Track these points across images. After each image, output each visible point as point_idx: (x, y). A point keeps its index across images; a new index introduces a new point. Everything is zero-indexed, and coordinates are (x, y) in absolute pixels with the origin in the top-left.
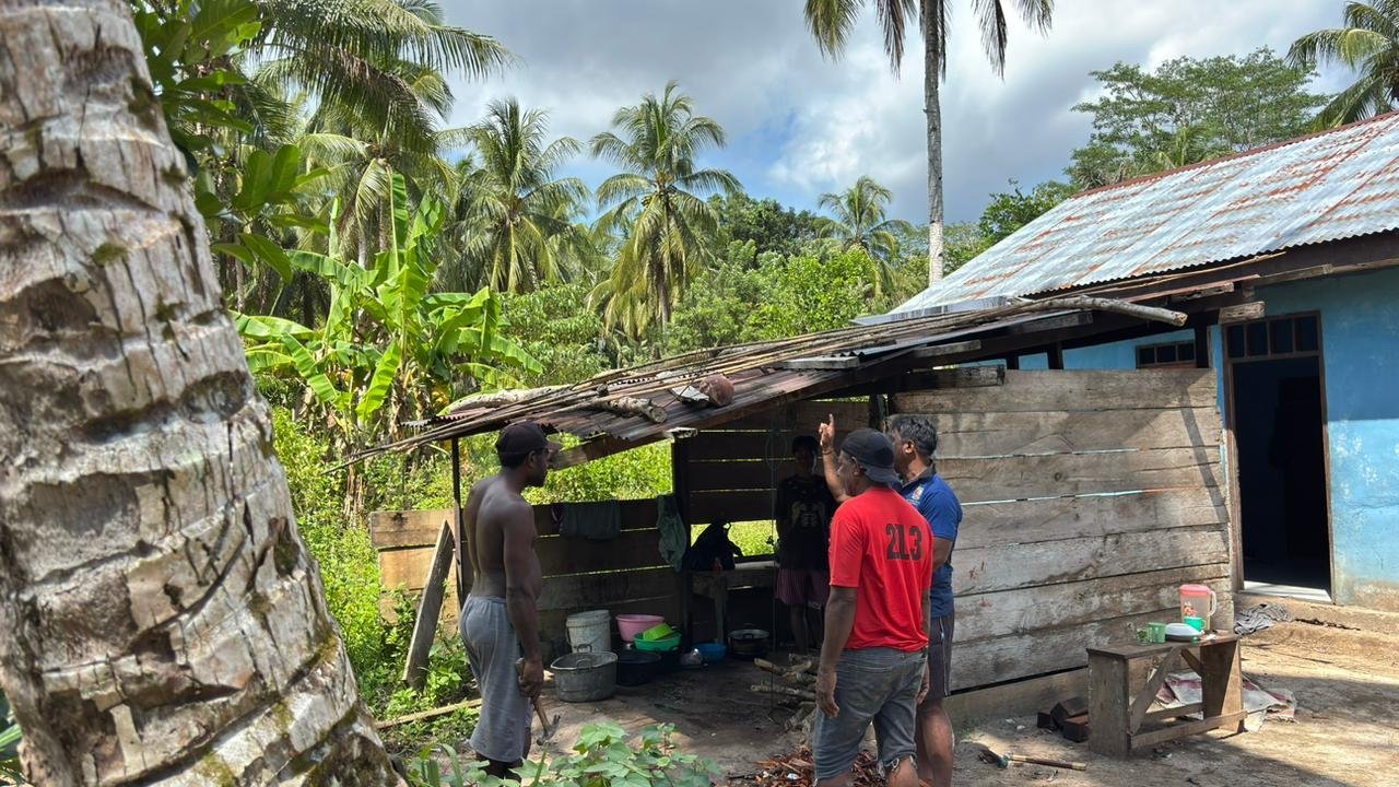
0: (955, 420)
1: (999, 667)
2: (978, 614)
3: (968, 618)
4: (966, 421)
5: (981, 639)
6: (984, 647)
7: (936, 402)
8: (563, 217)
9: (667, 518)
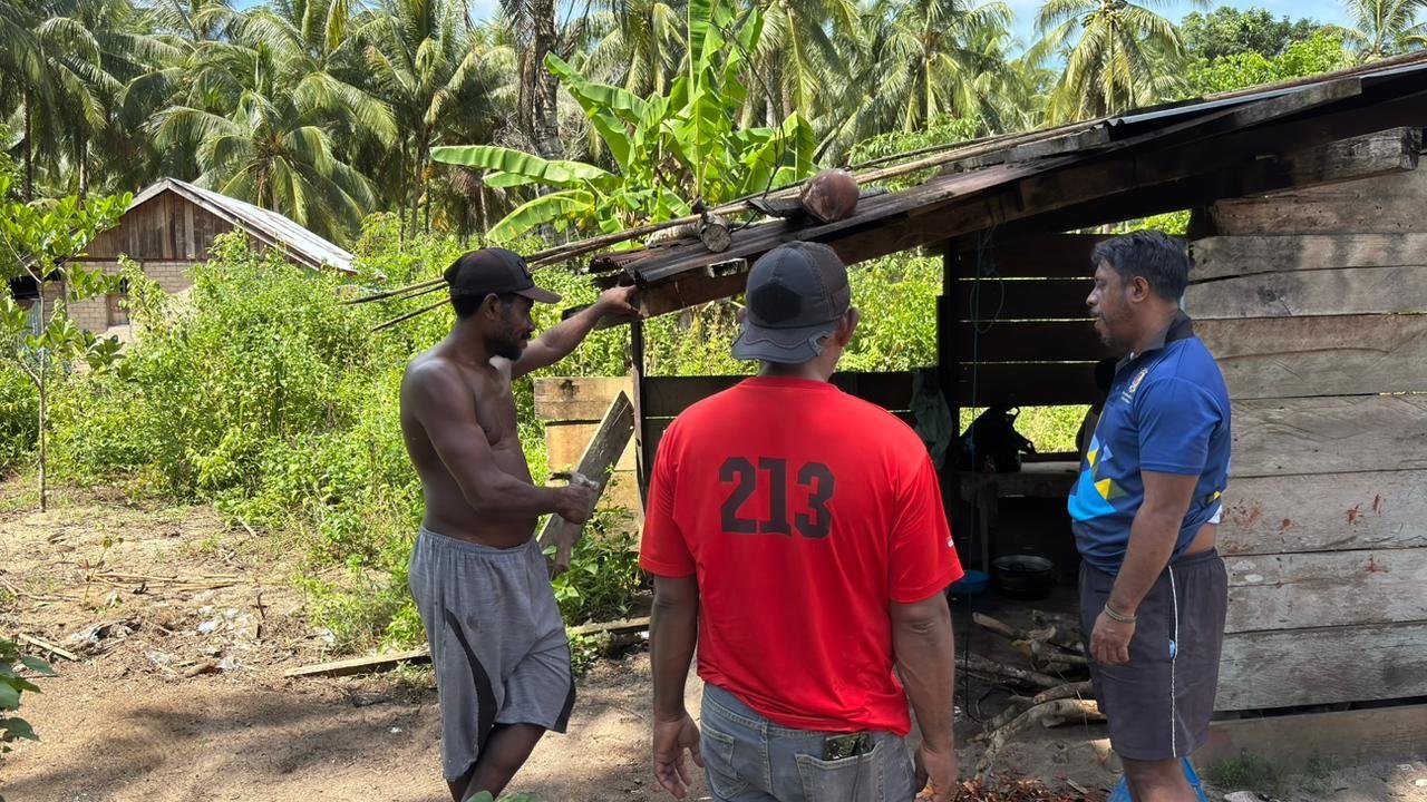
0: (1339, 246)
1: (1392, 673)
2: (1357, 585)
3: (1338, 589)
4: (1362, 248)
5: (1361, 625)
6: (1365, 639)
7: (1302, 215)
8: (995, 52)
9: (925, 398)
